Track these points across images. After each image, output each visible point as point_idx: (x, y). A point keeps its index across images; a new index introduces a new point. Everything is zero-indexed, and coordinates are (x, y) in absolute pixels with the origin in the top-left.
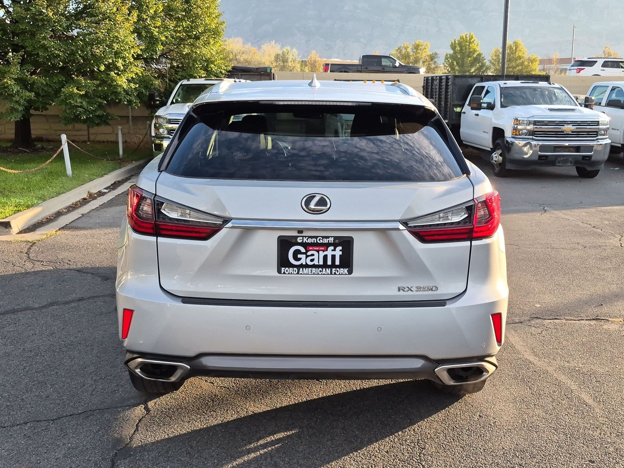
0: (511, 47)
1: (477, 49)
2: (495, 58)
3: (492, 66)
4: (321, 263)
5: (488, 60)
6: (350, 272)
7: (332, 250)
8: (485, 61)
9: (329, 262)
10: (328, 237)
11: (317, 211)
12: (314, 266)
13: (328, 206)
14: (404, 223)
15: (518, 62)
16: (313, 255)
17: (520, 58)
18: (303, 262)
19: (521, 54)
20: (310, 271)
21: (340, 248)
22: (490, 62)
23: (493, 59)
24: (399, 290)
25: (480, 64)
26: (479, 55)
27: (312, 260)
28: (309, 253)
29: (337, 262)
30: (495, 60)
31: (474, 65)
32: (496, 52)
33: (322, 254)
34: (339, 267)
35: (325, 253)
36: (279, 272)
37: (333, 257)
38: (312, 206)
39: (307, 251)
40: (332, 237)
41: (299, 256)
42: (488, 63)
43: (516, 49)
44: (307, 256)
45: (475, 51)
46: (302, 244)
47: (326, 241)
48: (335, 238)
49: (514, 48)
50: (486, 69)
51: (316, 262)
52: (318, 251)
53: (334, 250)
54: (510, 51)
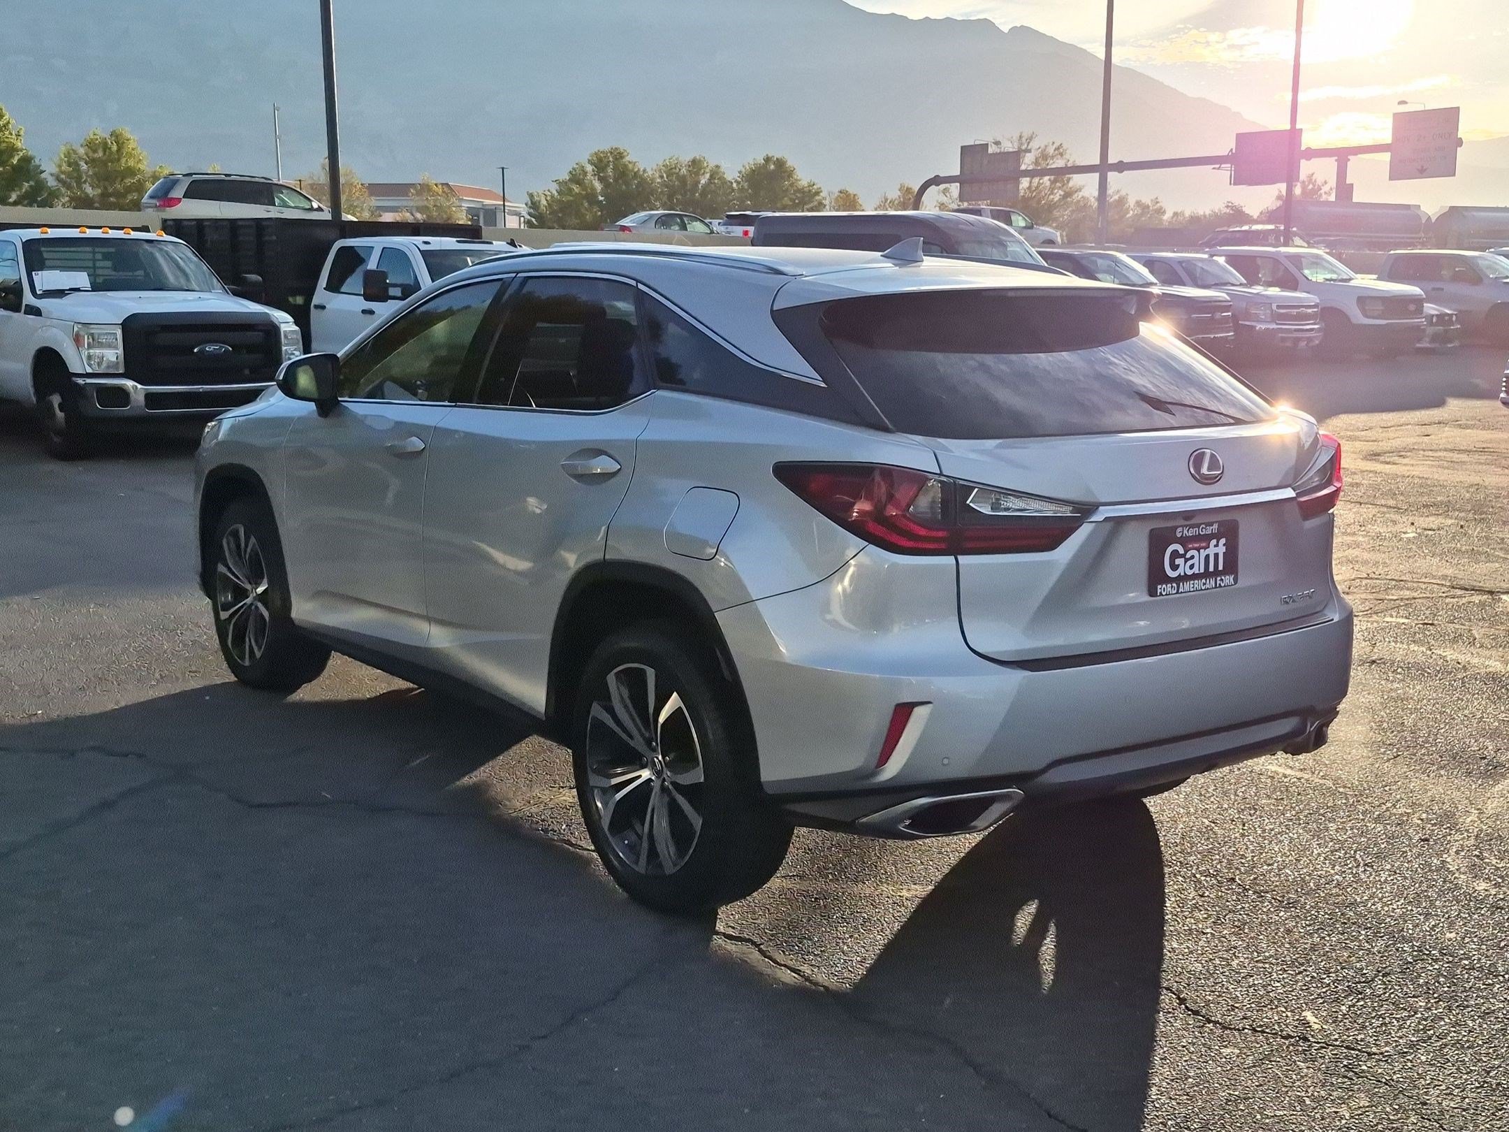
0: (106, 143)
1: (19, 145)
2: (65, 167)
3: (63, 190)
4: (1202, 570)
5: (52, 175)
6: (1236, 581)
7: (1215, 546)
8: (43, 175)
9: (1212, 568)
10: (1211, 524)
11: (1211, 479)
12: (1195, 577)
15: (128, 181)
16: (1193, 557)
17: (131, 172)
18: (1180, 571)
19: (131, 163)
20: (1192, 586)
21: (1223, 541)
22: (58, 179)
23: (63, 173)
24: (1283, 603)
25: (32, 183)
26: (27, 160)
27: (1192, 567)
28: (1189, 555)
29: (1221, 566)
30: (69, 175)
31: (16, 186)
32: (68, 155)
33: (1203, 554)
34: (1221, 573)
35: (1207, 552)
36: (1152, 592)
37: (1216, 555)
38: (1204, 470)
39: (1186, 551)
40: (1216, 522)
41: (1178, 561)
42: (52, 182)
43: (119, 150)
44: (1186, 561)
45: (13, 150)
46: (1182, 540)
47: (1208, 530)
48: (1221, 524)
49: (115, 148)
50: (49, 194)
51: (1196, 570)
52: (1199, 549)
53: (1217, 546)
54: (105, 154)
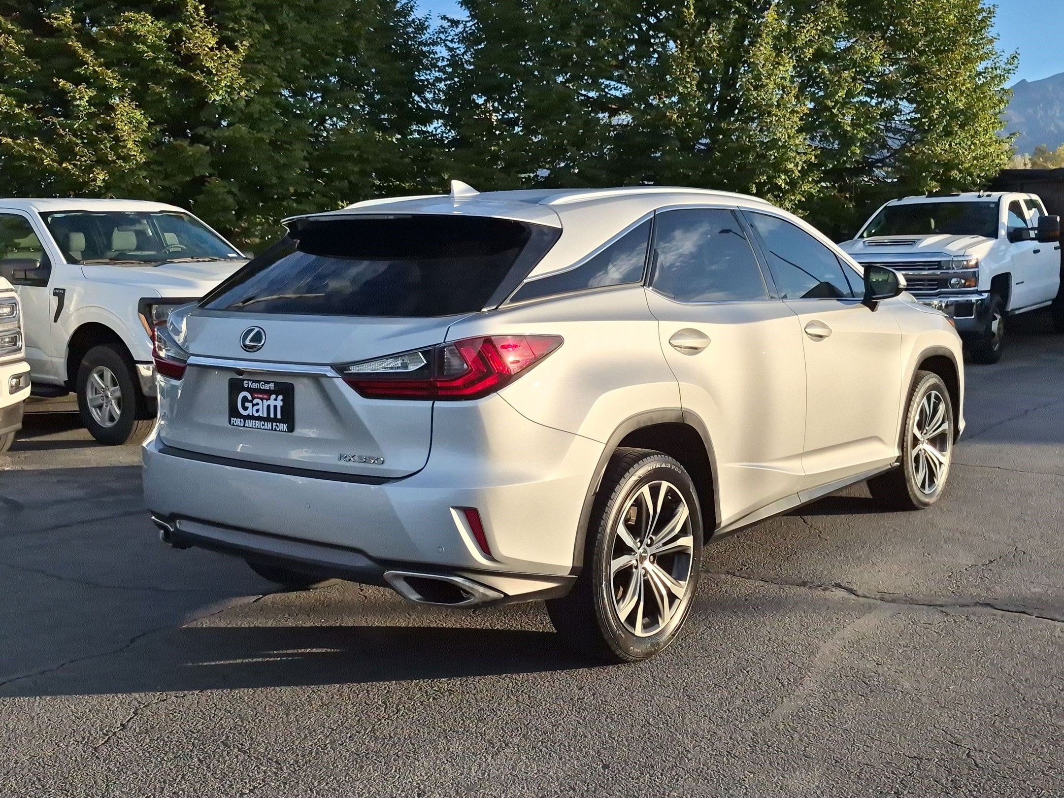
4: (265, 415)
6: (291, 429)
7: (274, 400)
9: (272, 416)
10: (269, 383)
11: (252, 348)
12: (259, 418)
13: (263, 341)
14: (337, 368)
16: (258, 404)
18: (249, 412)
20: (254, 424)
21: (280, 397)
24: (340, 459)
27: (257, 411)
28: (255, 401)
29: (279, 416)
33: (266, 403)
34: (280, 421)
35: (269, 402)
36: (229, 422)
37: (275, 407)
38: (248, 341)
39: (253, 398)
40: (272, 382)
41: (247, 405)
44: (253, 405)
46: (248, 390)
47: (267, 387)
48: (275, 384)
51: (260, 414)
52: (262, 399)
53: (276, 400)
